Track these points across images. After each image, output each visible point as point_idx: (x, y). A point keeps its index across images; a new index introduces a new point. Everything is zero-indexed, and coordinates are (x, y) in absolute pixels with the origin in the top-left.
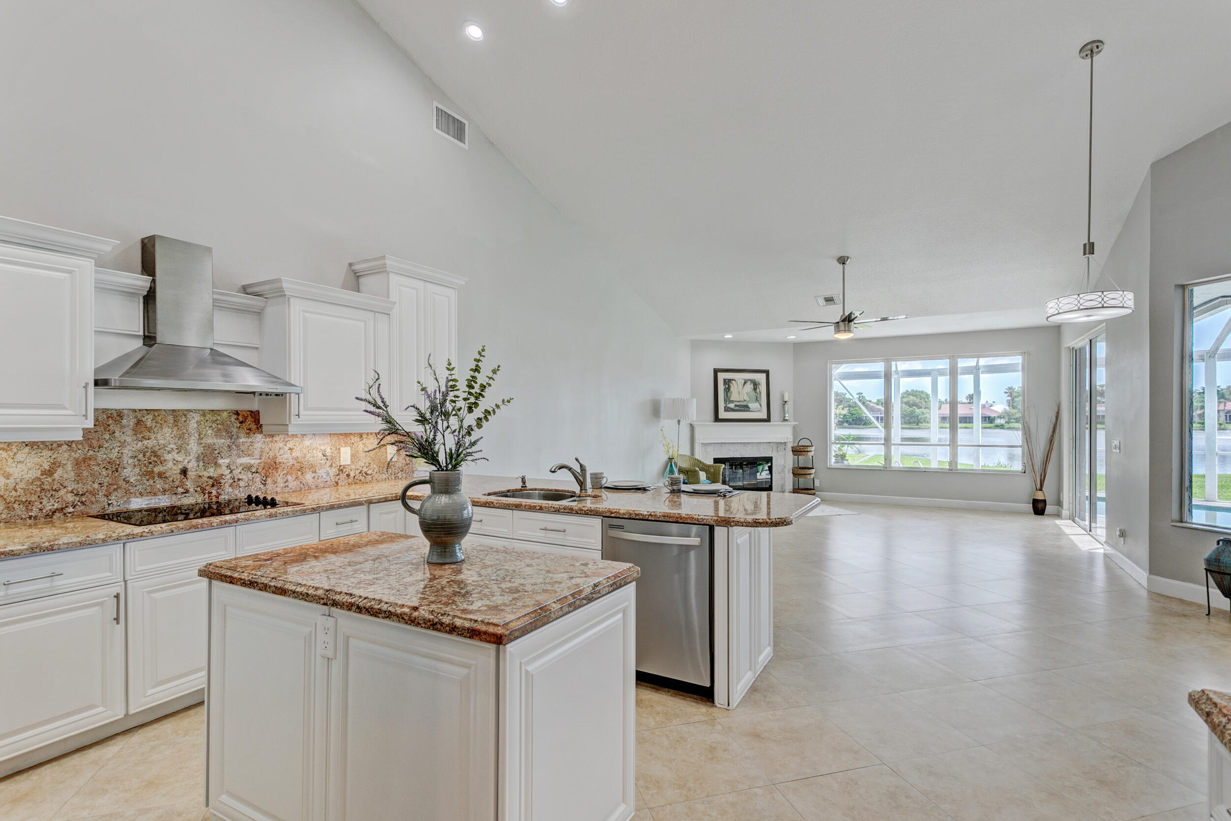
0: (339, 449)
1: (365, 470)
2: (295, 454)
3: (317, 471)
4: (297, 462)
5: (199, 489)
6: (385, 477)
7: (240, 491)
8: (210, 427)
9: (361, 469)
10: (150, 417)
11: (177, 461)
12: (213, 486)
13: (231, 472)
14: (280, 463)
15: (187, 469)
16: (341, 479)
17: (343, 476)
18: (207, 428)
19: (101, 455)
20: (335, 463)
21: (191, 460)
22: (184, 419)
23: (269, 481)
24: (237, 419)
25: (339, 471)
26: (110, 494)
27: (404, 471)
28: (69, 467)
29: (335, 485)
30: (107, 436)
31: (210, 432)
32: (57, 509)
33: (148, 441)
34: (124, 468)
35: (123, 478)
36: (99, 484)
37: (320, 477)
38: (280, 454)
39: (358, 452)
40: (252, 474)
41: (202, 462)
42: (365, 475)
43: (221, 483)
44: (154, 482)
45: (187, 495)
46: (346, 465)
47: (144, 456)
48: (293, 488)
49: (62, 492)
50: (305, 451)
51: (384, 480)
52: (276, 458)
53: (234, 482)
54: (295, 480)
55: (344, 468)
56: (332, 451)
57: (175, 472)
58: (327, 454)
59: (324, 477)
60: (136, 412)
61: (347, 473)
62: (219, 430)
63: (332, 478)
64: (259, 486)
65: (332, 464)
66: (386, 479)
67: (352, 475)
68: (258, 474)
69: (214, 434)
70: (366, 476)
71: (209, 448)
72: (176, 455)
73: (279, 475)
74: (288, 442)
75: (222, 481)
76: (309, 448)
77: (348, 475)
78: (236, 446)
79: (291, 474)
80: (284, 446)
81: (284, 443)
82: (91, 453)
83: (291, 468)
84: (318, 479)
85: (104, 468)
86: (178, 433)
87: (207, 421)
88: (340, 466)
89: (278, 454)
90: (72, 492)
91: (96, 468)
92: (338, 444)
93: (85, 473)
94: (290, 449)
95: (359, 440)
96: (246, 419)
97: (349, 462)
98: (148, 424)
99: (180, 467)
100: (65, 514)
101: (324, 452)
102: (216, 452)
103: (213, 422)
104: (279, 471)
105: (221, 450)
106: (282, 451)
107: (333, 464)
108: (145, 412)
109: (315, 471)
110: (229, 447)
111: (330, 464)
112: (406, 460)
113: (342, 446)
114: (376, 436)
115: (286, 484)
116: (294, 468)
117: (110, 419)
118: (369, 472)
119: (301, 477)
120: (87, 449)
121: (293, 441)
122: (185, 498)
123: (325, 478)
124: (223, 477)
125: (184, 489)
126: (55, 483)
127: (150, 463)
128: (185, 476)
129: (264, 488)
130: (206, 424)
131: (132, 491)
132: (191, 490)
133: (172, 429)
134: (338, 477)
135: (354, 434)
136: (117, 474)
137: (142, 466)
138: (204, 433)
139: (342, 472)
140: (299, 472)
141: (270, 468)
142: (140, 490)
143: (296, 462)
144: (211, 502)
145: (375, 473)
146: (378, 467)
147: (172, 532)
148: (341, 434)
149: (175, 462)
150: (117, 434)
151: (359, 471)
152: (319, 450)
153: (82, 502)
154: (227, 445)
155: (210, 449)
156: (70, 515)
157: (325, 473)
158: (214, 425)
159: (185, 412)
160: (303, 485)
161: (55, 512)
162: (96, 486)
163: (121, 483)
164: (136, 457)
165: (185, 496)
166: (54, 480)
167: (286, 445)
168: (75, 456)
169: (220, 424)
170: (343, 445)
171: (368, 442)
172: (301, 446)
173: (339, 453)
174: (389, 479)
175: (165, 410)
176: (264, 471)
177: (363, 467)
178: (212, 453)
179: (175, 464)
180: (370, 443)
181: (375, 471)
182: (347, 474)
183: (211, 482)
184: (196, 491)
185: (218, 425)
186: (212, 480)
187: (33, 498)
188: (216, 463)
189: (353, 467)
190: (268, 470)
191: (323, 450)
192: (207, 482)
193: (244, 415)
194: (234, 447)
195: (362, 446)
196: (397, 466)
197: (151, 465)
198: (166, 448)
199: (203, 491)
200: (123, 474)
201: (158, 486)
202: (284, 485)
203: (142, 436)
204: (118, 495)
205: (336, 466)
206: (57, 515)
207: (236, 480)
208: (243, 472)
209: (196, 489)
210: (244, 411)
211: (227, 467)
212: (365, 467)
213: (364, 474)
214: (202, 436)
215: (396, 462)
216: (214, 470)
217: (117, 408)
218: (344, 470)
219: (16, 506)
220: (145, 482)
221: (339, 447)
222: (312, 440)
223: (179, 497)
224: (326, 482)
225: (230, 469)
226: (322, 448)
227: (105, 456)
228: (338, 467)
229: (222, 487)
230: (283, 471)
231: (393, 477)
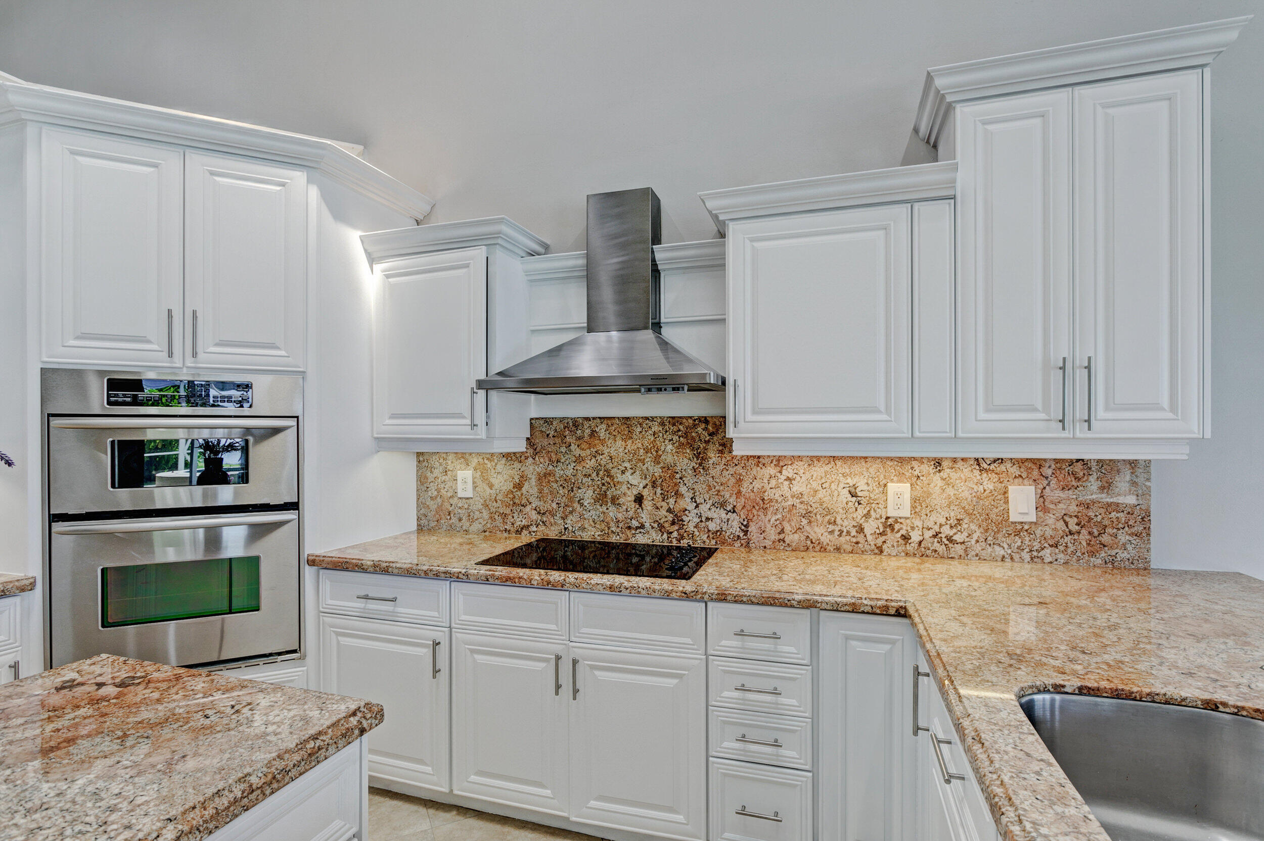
0: (885, 485)
1: (946, 531)
2: (797, 488)
3: (839, 521)
4: (801, 503)
5: (656, 525)
6: (1002, 552)
7: (708, 536)
8: (670, 441)
9: (937, 528)
10: (604, 426)
11: (631, 485)
12: (673, 523)
13: (697, 507)
14: (771, 500)
15: (642, 496)
16: (889, 544)
17: (893, 538)
18: (667, 442)
19: (559, 472)
20: (875, 511)
21: (647, 485)
22: (639, 429)
23: (753, 528)
24: (706, 429)
25: (885, 527)
26: (567, 516)
27: (1061, 548)
28: (533, 481)
29: (876, 551)
30: (563, 449)
31: (670, 447)
32: (524, 526)
33: (601, 457)
34: (579, 488)
35: (577, 499)
36: (557, 503)
37: (844, 533)
38: (770, 486)
39: (929, 494)
40: (727, 514)
41: (659, 488)
42: (947, 542)
43: (683, 521)
44: (607, 509)
45: (642, 530)
46: (900, 518)
47: (598, 475)
48: (794, 544)
49: (528, 508)
50: (815, 485)
51: (999, 559)
52: (764, 492)
53: (701, 521)
54: (795, 532)
55: (896, 521)
56: (870, 488)
57: (629, 499)
58: (859, 494)
59: (852, 535)
60: (590, 420)
61: (903, 532)
62: (681, 445)
63: (870, 538)
64: (737, 533)
65: (869, 511)
66: (1004, 557)
67: (915, 537)
68: (735, 514)
69: (674, 451)
70: (950, 545)
71: (668, 469)
72: (630, 477)
73: (769, 521)
74: (785, 468)
75: (684, 518)
76: (823, 481)
77: (906, 538)
78: (703, 469)
79: (790, 521)
80: (779, 474)
81: (778, 469)
82: (551, 467)
83: (790, 511)
84: (840, 535)
85: (561, 485)
86: (633, 447)
87: (666, 432)
88: (887, 518)
89: (767, 487)
90: (535, 509)
91: (555, 485)
92: (882, 476)
93: (546, 490)
94: (788, 479)
95: (932, 471)
96: (717, 430)
97: (906, 512)
98: (601, 435)
99: (635, 493)
100: (530, 532)
101: (853, 490)
102: (678, 476)
103: (674, 433)
104: (769, 513)
105: (684, 473)
106: (773, 482)
107: (872, 512)
108: (598, 421)
109: (835, 522)
110: (694, 469)
111: (865, 512)
112: (1066, 524)
113: (892, 481)
114: (979, 465)
115: (782, 536)
116: (794, 511)
117: (566, 430)
118: (958, 538)
119: (807, 528)
120: (547, 463)
121: (794, 466)
122: (640, 535)
123: (854, 537)
124: (687, 512)
125: (639, 523)
126: (523, 497)
127: (603, 484)
128: (640, 505)
129: (745, 537)
130: (665, 437)
131: (585, 516)
132: (647, 525)
133: (625, 442)
134: (883, 538)
135: (921, 460)
136: (572, 494)
137: (596, 487)
138: (663, 448)
139: (893, 530)
140: (803, 520)
141: (754, 507)
142: (593, 517)
143: (798, 501)
144: (671, 546)
145: (973, 542)
146: (981, 530)
147: (488, 580)
148: (888, 458)
149: (629, 486)
150: (573, 447)
151: (931, 533)
152: (842, 485)
153: (543, 522)
154: (691, 467)
155: (670, 472)
156: (534, 534)
157: (855, 527)
158: (675, 438)
159: (641, 420)
160: (812, 542)
161: (522, 529)
162: (554, 505)
163: (576, 505)
164: (590, 475)
165: (640, 532)
166: (522, 494)
167: (780, 472)
168: (538, 470)
169: (682, 436)
170: (895, 479)
171: (954, 475)
172: (808, 475)
173: (885, 492)
174: (1012, 559)
175: (618, 418)
176: (744, 511)
177: (941, 526)
178: (672, 477)
179: (629, 488)
180: (960, 478)
181: (975, 537)
182: (902, 535)
183: (670, 517)
184: (653, 528)
185: (679, 437)
186: (671, 515)
187: (508, 511)
188: (678, 491)
189: (918, 523)
190: (751, 510)
191: (851, 485)
192: (666, 517)
193: (715, 424)
194: (702, 470)
195: (940, 483)
196: (1039, 532)
197: (604, 487)
198: (620, 467)
199: (661, 527)
200: (578, 495)
201: (611, 514)
202: (777, 537)
203: (595, 450)
204: (574, 520)
205: (878, 516)
206: (525, 532)
207: (704, 519)
208: (713, 509)
209: (652, 524)
210: (715, 417)
211: (692, 499)
212: (948, 526)
213: (944, 540)
214: (660, 453)
215: (1036, 523)
216: (675, 502)
217: (573, 417)
218: (897, 527)
219: (496, 517)
220: (598, 507)
221: (884, 482)
222: (830, 466)
223: (634, 532)
224: (857, 543)
225: (695, 502)
226: (849, 480)
227: (562, 472)
228: (883, 520)
229: (685, 527)
230: (775, 513)
231: (1027, 557)
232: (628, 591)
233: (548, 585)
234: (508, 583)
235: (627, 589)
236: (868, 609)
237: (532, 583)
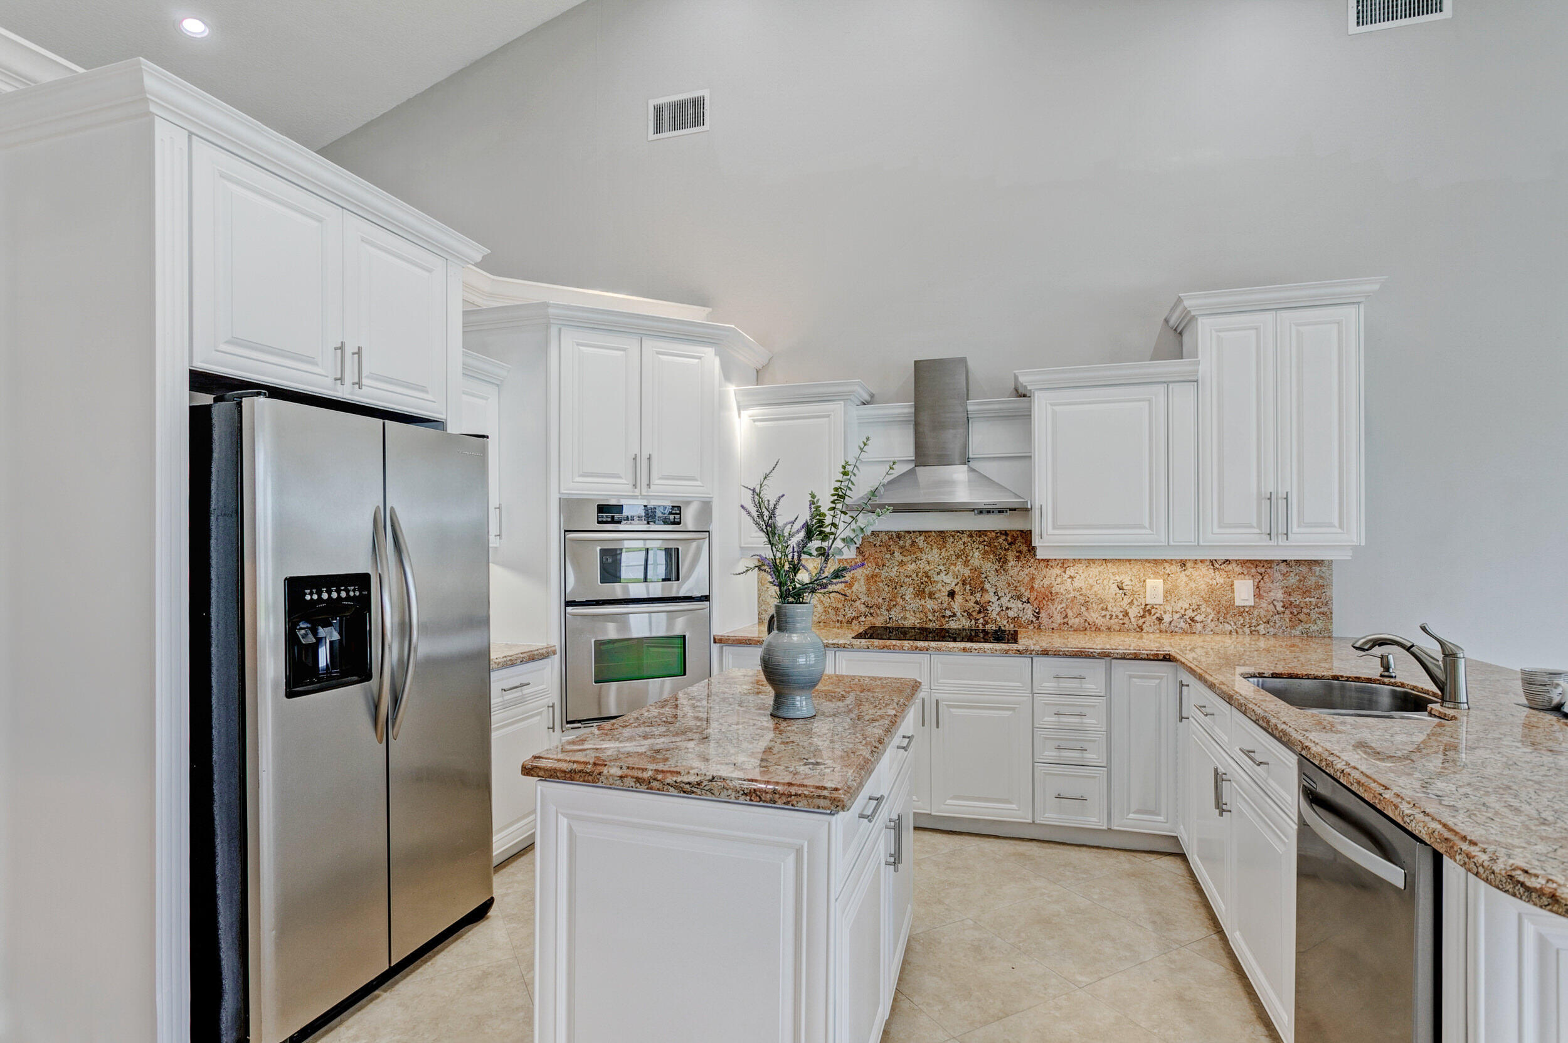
0: (1144, 581)
1: (1190, 613)
2: (1077, 584)
3: (1109, 608)
4: (1081, 595)
5: (965, 614)
6: (1230, 628)
7: (1008, 621)
8: (977, 549)
9: (1183, 612)
10: (922, 538)
11: (945, 583)
12: (980, 612)
13: (999, 599)
14: (1057, 593)
15: (955, 592)
16: (1147, 624)
17: (1150, 619)
18: (974, 550)
19: (884, 574)
20: (1137, 600)
21: (958, 583)
22: (952, 540)
23: (1043, 614)
24: (1006, 540)
25: (1144, 612)
26: (891, 608)
27: (1272, 624)
28: (862, 582)
29: (1138, 630)
30: (888, 556)
31: (977, 554)
32: (854, 617)
33: (920, 562)
34: (902, 586)
35: (901, 595)
36: (883, 599)
37: (1114, 617)
38: (1057, 582)
39: (1177, 587)
40: (1023, 604)
41: (968, 586)
42: (1190, 622)
43: (988, 610)
44: (925, 602)
45: (954, 618)
46: (1156, 605)
47: (917, 576)
48: (1075, 626)
49: (858, 603)
50: (1091, 581)
51: (1228, 633)
52: (1052, 587)
53: (1002, 610)
54: (1077, 617)
55: (1153, 608)
56: (1133, 583)
57: (944, 594)
58: (1125, 588)
59: (1120, 618)
60: (911, 533)
61: (1158, 615)
62: (986, 552)
63: (1133, 620)
64: (1031, 619)
65: (1132, 600)
66: (1231, 631)
67: (1167, 618)
68: (1029, 604)
69: (980, 557)
70: (1193, 624)
71: (976, 570)
72: (944, 577)
73: (1056, 609)
74: (1068, 569)
75: (989, 608)
76: (1097, 578)
77: (1160, 619)
78: (1004, 570)
79: (1072, 608)
80: (1063, 574)
81: (1063, 569)
82: (877, 570)
83: (1072, 601)
84: (1111, 619)
85: (886, 584)
86: (946, 554)
87: (974, 542)
88: (1146, 605)
89: (1054, 584)
90: (864, 604)
91: (881, 585)
92: (1142, 574)
93: (873, 588)
94: (1071, 577)
95: (1179, 570)
96: (1015, 540)
97: (1160, 600)
98: (920, 545)
99: (948, 589)
100: (859, 622)
101: (1120, 585)
102: (983, 576)
103: (980, 543)
104: (1056, 603)
105: (988, 574)
106: (1059, 580)
107: (1135, 601)
108: (918, 533)
109: (1106, 608)
110: (997, 571)
111: (1129, 601)
112: (1275, 606)
113: (1149, 578)
114: (1213, 565)
115: (1065, 620)
116: (1075, 601)
117: (891, 540)
118: (1198, 618)
119: (1086, 614)
120: (874, 568)
121: (1075, 567)
122: (952, 622)
123: (1121, 619)
124: (991, 603)
125: (952, 612)
126: (853, 594)
127: (922, 583)
128: (953, 599)
129: (1037, 622)
130: (973, 546)
131: (907, 608)
132: (958, 614)
133: (940, 550)
134: (1143, 620)
135: (1171, 562)
136: (896, 591)
137: (916, 586)
138: (971, 555)
139: (1150, 614)
140: (1082, 607)
141: (1044, 598)
142: (914, 609)
143: (1078, 594)
144: (978, 630)
145: (1209, 621)
146: (1215, 612)
148: (1146, 560)
149: (943, 584)
150: (896, 554)
151: (1178, 615)
152: (1112, 581)
153: (871, 614)
154: (994, 569)
155: (977, 573)
156: (862, 623)
157: (1121, 612)
158: (981, 547)
159: (953, 533)
160: (1089, 624)
161: (853, 619)
162: (880, 600)
163: (899, 600)
164: (910, 576)
165: (953, 620)
166: (852, 592)
167: (1065, 572)
168: (866, 572)
169: (987, 546)
170: (1152, 576)
171: (1195, 574)
172: (1086, 574)
173: (1144, 586)
174: (1237, 632)
175: (935, 531)
176: (1037, 601)
177: (1186, 610)
178: (979, 576)
179: (943, 586)
180: (1200, 575)
181: (1210, 617)
182: (1157, 618)
183: (977, 608)
184: (963, 616)
185: (985, 546)
186: (978, 606)
187: (840, 606)
188: (983, 587)
189: (1169, 608)
190: (1042, 601)
191: (1119, 581)
192: (974, 608)
193: (1013, 536)
194: (1002, 571)
195: (1185, 579)
196: (1256, 613)
197: (922, 585)
198: (936, 570)
199: (970, 615)
200: (900, 592)
201: (928, 606)
202: (1062, 621)
203: (915, 556)
204: (897, 611)
205: (1139, 604)
206: (855, 622)
207: (1004, 609)
208: (1012, 600)
209: (963, 613)
210: (1013, 531)
211: (995, 593)
212: (1191, 610)
213: (1188, 620)
214: (969, 558)
215: (1253, 607)
216: (981, 595)
217: (896, 530)
218: (1153, 611)
219: (830, 610)
220: (918, 601)
221: (1144, 578)
222: (1103, 567)
223: (947, 620)
224: (1124, 624)
225: (998, 595)
226: (1117, 578)
227: (887, 574)
228: (1143, 607)
229: (989, 615)
230: (1061, 603)
231: (1247, 631)
232: (977, 651)
233: (916, 649)
234: (885, 650)
235: (976, 650)
236: (1144, 656)
237: (904, 648)
